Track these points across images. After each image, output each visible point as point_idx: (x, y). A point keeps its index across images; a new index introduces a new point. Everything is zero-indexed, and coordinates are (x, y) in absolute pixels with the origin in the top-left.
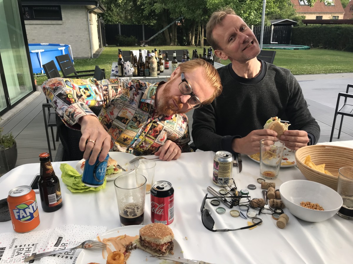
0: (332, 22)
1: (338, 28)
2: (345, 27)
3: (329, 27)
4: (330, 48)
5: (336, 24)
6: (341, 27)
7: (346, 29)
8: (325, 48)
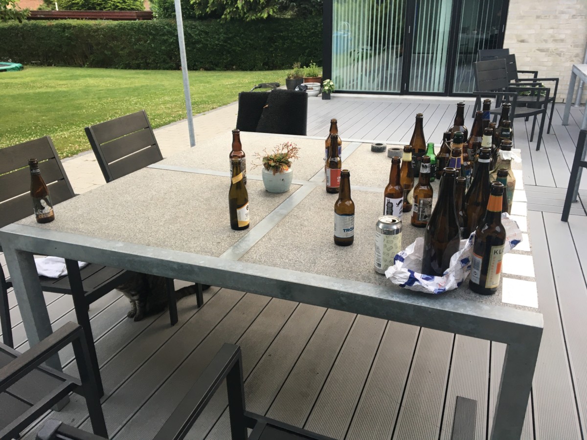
0: (42, 16)
1: (65, 28)
2: (79, 25)
3: (43, 24)
4: (58, 63)
5: (57, 19)
6: (69, 24)
7: (81, 29)
8: (50, 65)
